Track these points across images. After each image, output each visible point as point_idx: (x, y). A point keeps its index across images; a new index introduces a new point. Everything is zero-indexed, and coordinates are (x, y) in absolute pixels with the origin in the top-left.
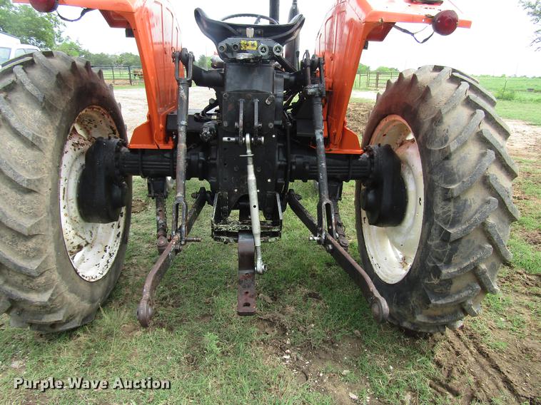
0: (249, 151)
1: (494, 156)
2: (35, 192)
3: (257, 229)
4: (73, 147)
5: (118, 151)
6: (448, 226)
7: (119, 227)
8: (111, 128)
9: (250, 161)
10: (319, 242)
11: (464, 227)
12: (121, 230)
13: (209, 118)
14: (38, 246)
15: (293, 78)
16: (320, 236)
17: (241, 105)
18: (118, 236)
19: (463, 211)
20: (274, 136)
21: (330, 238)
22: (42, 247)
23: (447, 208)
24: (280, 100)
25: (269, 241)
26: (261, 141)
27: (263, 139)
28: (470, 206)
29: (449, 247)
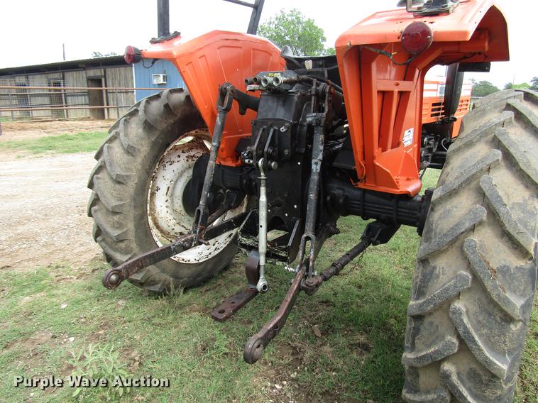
0: (262, 174)
1: (485, 214)
2: (123, 183)
3: (261, 249)
4: (186, 159)
9: (263, 183)
14: (121, 221)
17: (260, 132)
19: (429, 281)
20: (299, 163)
22: (124, 222)
27: (273, 164)
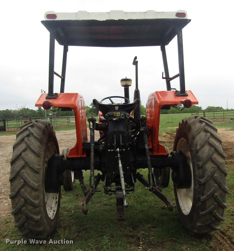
0: (119, 155)
1: (214, 150)
2: (39, 173)
3: (123, 187)
5: (62, 159)
6: (201, 179)
7: (56, 199)
8: (55, 151)
9: (119, 159)
10: (150, 190)
11: (205, 178)
12: (57, 200)
13: (101, 143)
15: (135, 125)
16: (150, 187)
17: (115, 137)
18: (56, 203)
19: (205, 172)
20: (129, 149)
21: (154, 187)
23: (199, 172)
24: (130, 134)
25: (129, 193)
26: (123, 150)
27: (124, 150)
28: (207, 170)
29: (202, 187)
